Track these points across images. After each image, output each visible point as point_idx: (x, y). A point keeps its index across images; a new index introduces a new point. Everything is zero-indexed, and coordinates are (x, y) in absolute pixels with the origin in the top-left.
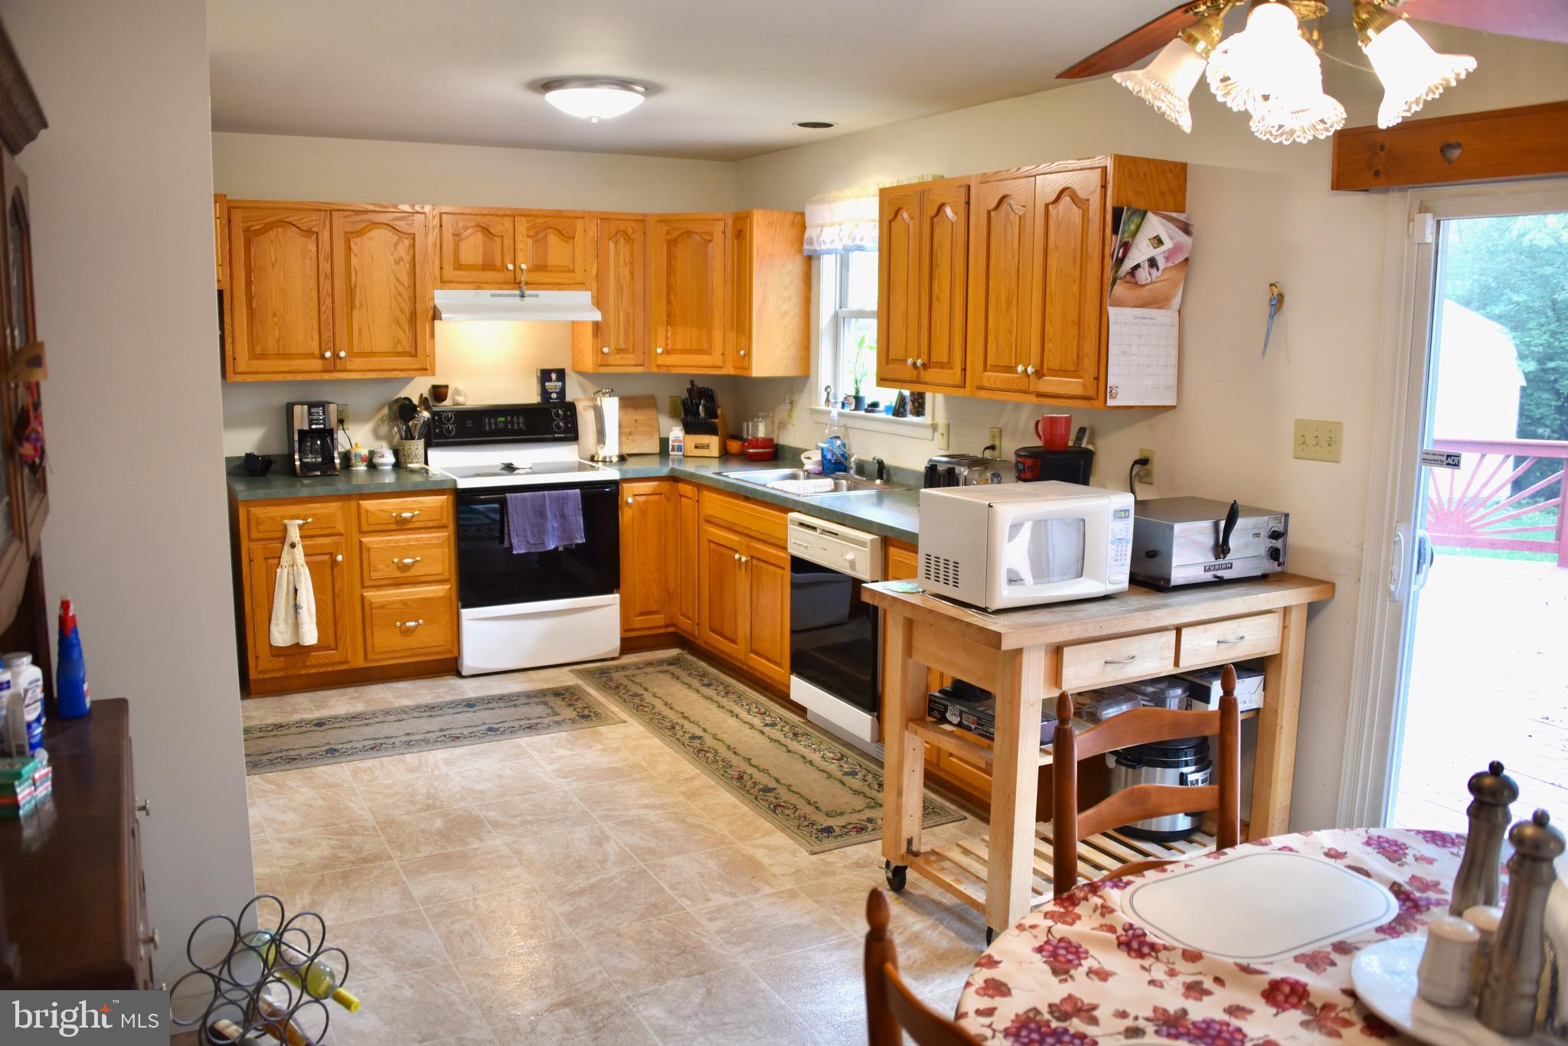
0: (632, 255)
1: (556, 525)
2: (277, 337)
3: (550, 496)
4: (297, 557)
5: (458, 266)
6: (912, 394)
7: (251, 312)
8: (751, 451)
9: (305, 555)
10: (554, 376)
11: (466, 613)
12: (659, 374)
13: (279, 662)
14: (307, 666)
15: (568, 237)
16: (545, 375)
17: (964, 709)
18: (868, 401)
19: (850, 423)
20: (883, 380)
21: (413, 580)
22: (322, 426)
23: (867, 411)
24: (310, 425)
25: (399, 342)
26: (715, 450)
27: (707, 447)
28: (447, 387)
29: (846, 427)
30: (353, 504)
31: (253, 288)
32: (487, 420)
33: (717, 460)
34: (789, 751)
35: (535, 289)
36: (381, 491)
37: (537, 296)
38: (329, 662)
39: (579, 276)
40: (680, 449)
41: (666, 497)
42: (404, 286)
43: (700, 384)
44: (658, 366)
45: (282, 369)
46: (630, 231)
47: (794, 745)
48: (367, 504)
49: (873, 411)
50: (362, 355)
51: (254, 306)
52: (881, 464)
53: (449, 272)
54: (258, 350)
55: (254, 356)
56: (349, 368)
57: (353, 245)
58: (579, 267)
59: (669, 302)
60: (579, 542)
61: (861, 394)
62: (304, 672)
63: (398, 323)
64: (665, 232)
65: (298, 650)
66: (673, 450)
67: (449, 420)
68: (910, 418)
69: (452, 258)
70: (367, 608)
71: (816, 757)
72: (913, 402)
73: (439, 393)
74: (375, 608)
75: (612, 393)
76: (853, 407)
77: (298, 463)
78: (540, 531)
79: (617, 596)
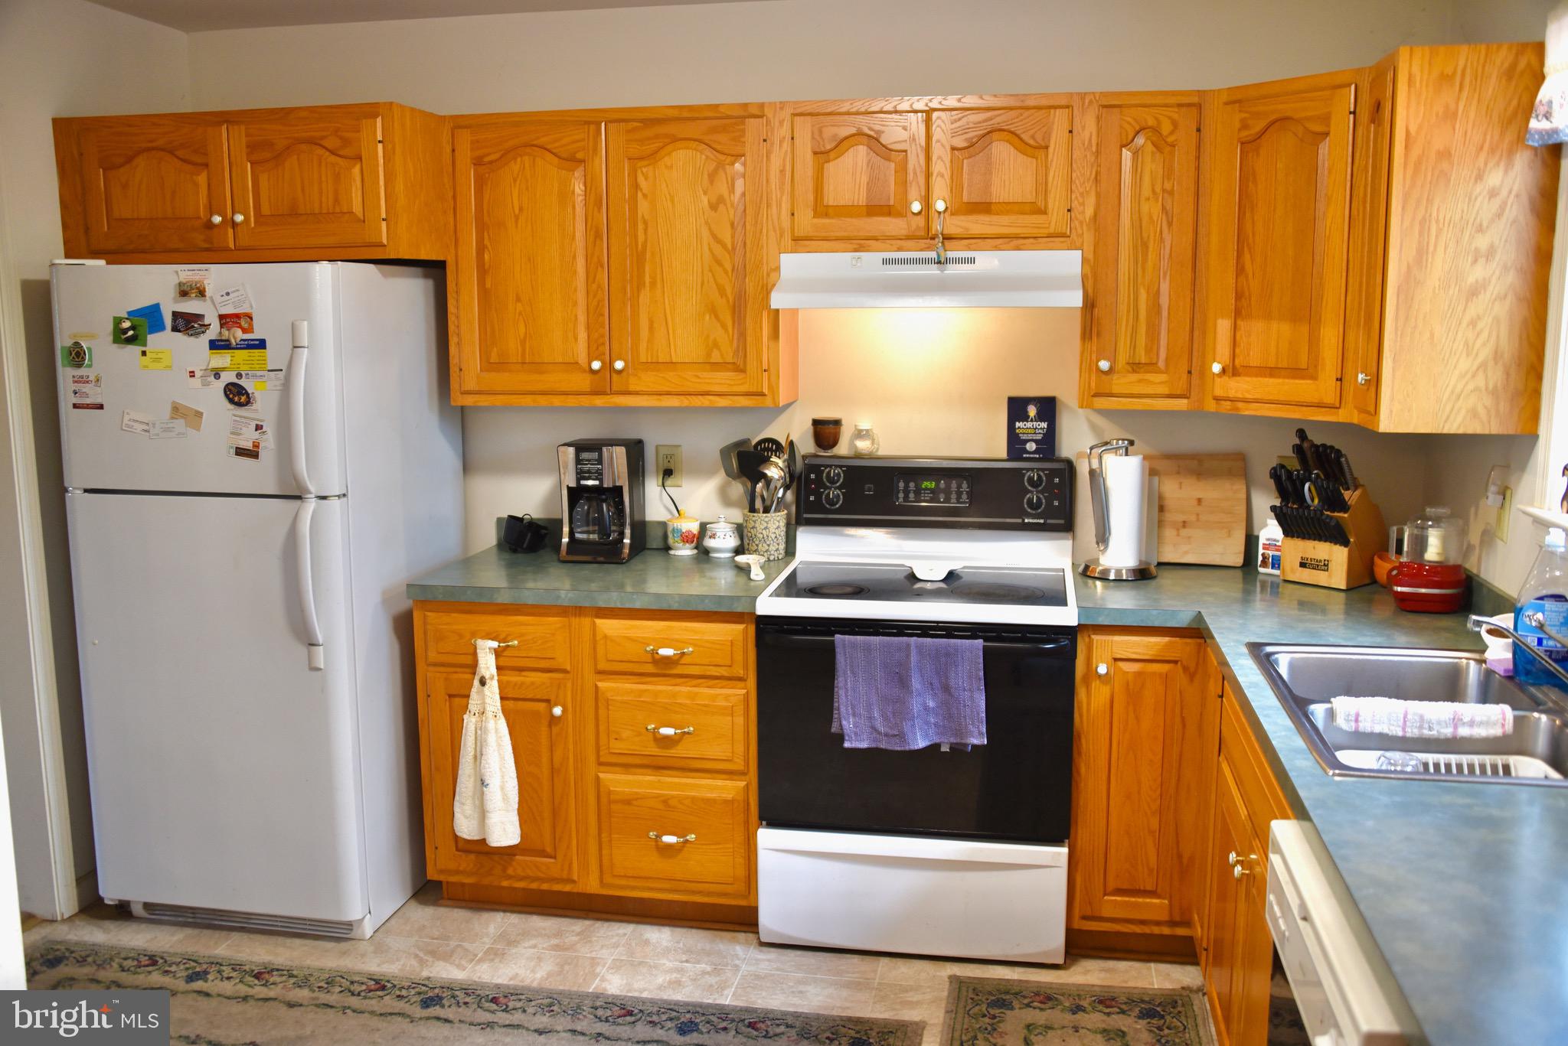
0: (1168, 173)
1: (931, 704)
2: (522, 336)
3: (920, 649)
4: (488, 700)
5: (821, 210)
7: (485, 294)
9: (502, 698)
10: (1032, 411)
11: (768, 837)
12: (1216, 415)
13: (467, 862)
14: (510, 877)
15: (1036, 149)
16: (1017, 408)
21: (682, 764)
22: (597, 483)
24: (578, 480)
25: (716, 345)
26: (1338, 577)
27: (1324, 566)
28: (837, 423)
30: (586, 621)
31: (486, 257)
32: (901, 485)
33: (1342, 595)
35: (969, 248)
37: (972, 261)
38: (540, 874)
39: (1056, 219)
40: (1276, 563)
41: (1185, 669)
42: (724, 246)
43: (1317, 438)
44: (1217, 399)
45: (529, 388)
46: (1166, 128)
48: (607, 626)
50: (655, 365)
51: (488, 285)
53: (806, 221)
54: (494, 358)
55: (489, 366)
56: (632, 388)
57: (641, 179)
58: (1056, 202)
59: (1240, 270)
60: (976, 741)
62: (505, 883)
63: (713, 311)
64: (1237, 125)
65: (480, 848)
66: (1264, 564)
67: (833, 482)
69: (811, 197)
70: (604, 800)
73: (825, 432)
74: (617, 802)
75: (1128, 449)
77: (565, 540)
78: (898, 709)
79: (1064, 851)
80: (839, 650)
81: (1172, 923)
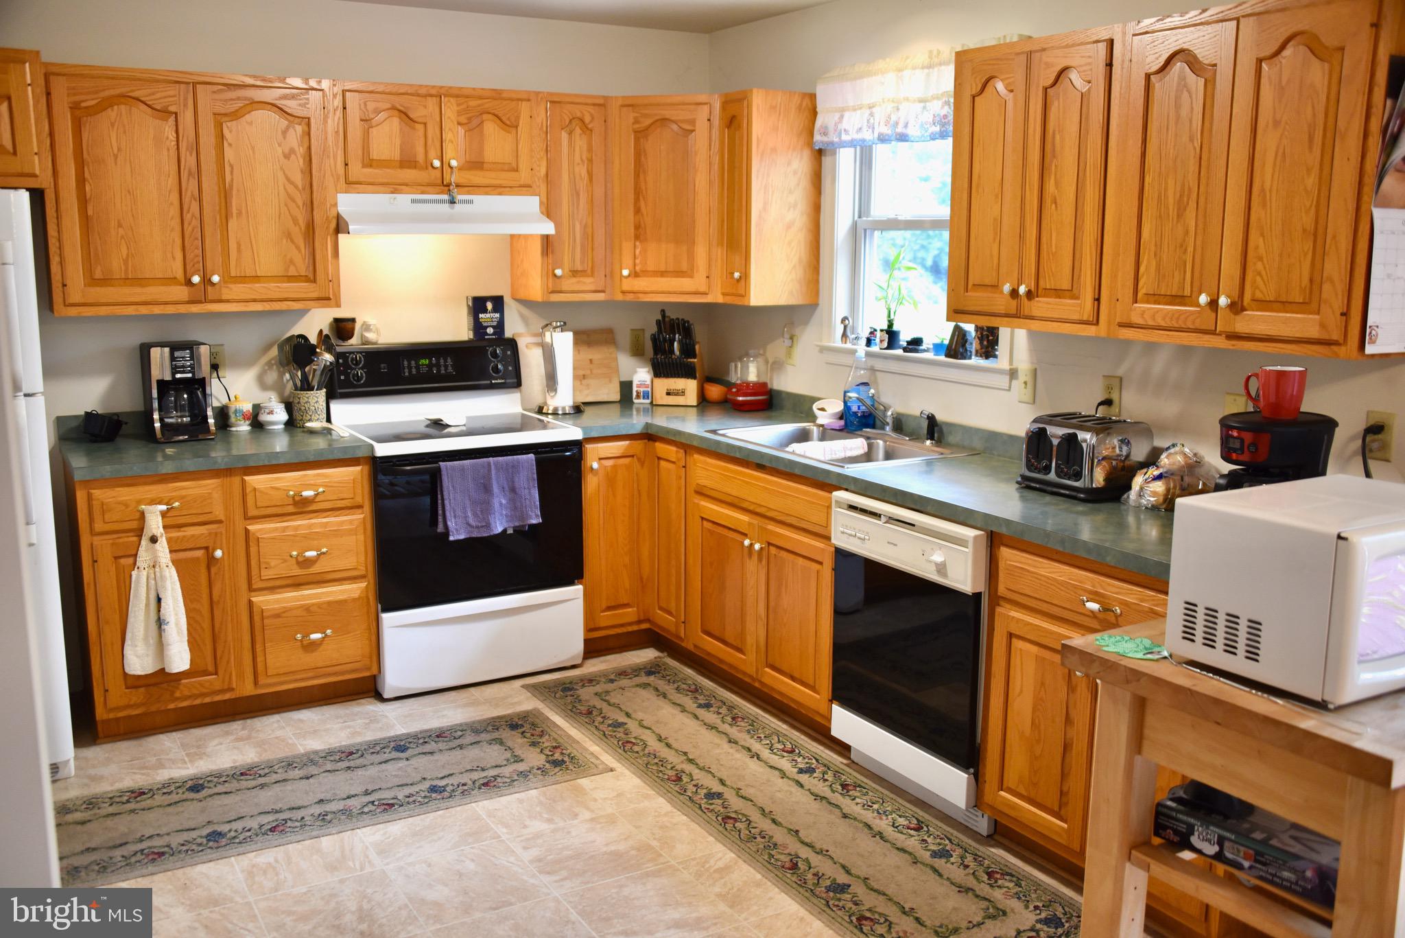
0: (590, 149)
1: (504, 502)
2: (125, 257)
3: (496, 464)
4: (160, 554)
5: (369, 163)
6: (977, 329)
7: (85, 219)
8: (741, 399)
9: (171, 552)
10: (489, 306)
11: (388, 618)
12: (624, 302)
13: (138, 696)
14: (177, 699)
15: (509, 125)
16: (478, 305)
17: (1228, 835)
18: (904, 338)
19: (879, 364)
20: (955, 312)
21: (318, 578)
22: (190, 375)
23: (905, 350)
24: (173, 374)
25: (291, 261)
26: (692, 398)
27: (682, 393)
28: (353, 320)
29: (873, 370)
30: (236, 480)
31: (88, 188)
32: (406, 363)
33: (695, 409)
34: (845, 816)
35: (469, 193)
36: (274, 462)
37: (471, 202)
38: (205, 691)
39: (524, 176)
40: (646, 396)
41: (639, 459)
42: (296, 187)
43: (672, 315)
44: (623, 292)
45: (133, 299)
46: (587, 119)
47: (847, 804)
48: (254, 480)
49: (916, 351)
50: (242, 279)
51: (90, 212)
52: (931, 419)
53: (356, 170)
54: (98, 274)
55: (92, 281)
56: (224, 297)
57: (226, 131)
58: (523, 166)
59: (637, 211)
60: (534, 522)
61: (895, 328)
62: (172, 706)
63: (289, 236)
64: (632, 120)
65: (162, 679)
66: (638, 397)
67: (357, 363)
68: (975, 361)
69: (360, 152)
70: (257, 618)
71: (883, 824)
72: (981, 339)
73: (343, 328)
74: (268, 617)
75: (563, 328)
76: (885, 344)
77: (157, 425)
78: (485, 508)
79: (580, 587)
80: (444, 473)
81: (639, 622)
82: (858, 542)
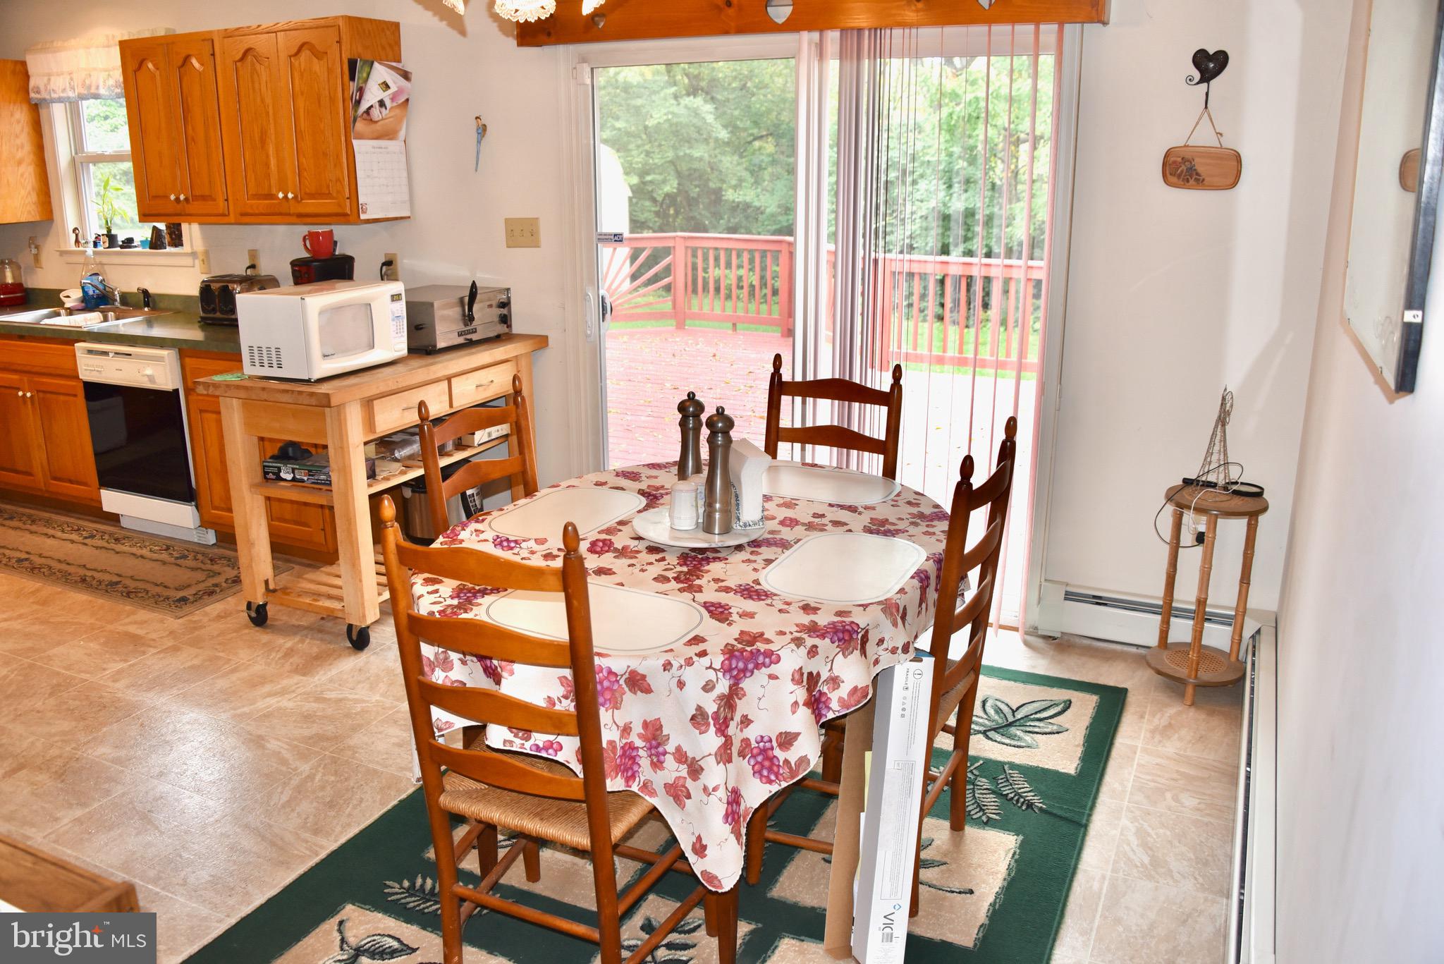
6: (168, 227)
8: (2, 297)
17: (295, 466)
18: (121, 238)
19: (105, 260)
20: (145, 216)
23: (122, 247)
29: (102, 264)
34: (118, 553)
47: (119, 547)
49: (130, 247)
52: (145, 292)
61: (113, 232)
68: (169, 249)
71: (145, 552)
72: (170, 234)
76: (107, 245)
82: (97, 374)
